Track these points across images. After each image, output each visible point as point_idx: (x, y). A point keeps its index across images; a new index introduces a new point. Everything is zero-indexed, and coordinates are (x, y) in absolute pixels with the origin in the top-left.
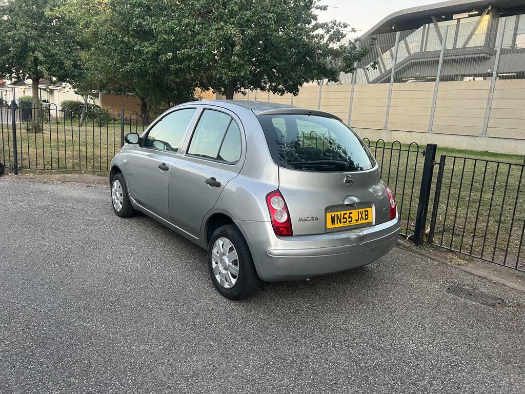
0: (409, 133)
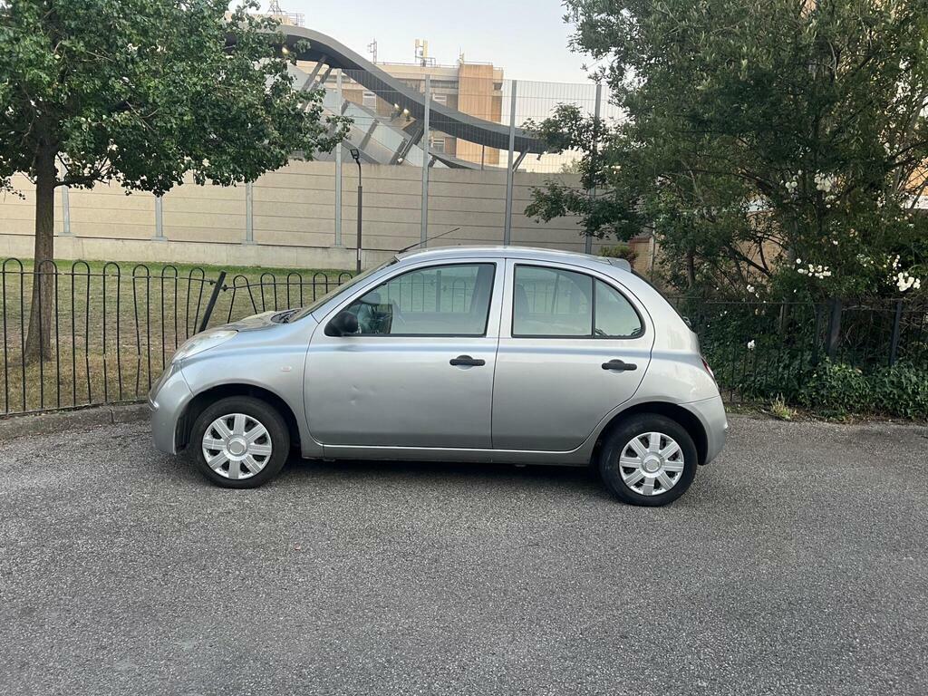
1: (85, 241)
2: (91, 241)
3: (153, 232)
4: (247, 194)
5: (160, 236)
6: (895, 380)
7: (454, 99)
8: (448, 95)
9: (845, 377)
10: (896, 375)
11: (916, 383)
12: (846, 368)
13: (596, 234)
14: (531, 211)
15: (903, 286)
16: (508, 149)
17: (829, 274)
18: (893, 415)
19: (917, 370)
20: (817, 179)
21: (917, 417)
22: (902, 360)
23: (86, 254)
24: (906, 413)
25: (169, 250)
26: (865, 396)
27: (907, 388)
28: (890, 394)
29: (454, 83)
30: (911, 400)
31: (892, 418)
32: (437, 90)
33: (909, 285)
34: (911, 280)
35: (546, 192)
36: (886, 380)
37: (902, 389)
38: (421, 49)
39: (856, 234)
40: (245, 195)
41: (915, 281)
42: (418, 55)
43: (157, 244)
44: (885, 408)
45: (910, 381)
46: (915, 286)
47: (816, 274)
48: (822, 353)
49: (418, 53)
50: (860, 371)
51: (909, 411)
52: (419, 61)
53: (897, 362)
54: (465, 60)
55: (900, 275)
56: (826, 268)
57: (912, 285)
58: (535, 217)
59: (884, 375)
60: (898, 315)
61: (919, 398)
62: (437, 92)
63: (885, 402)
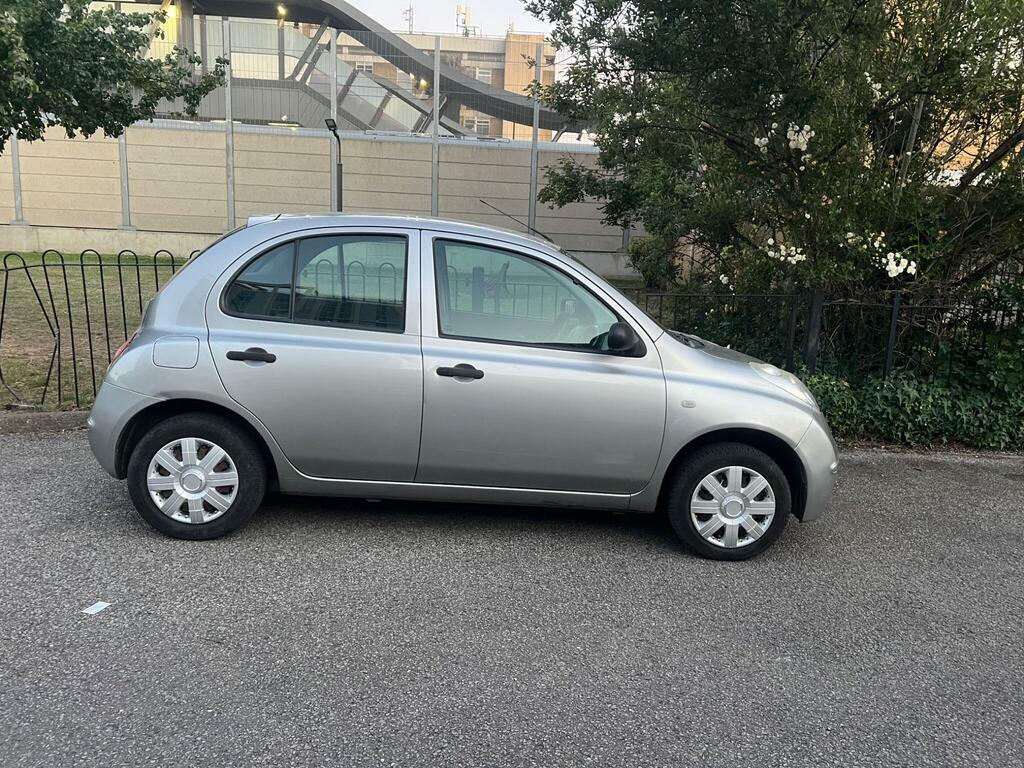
0: (81, 231)
1: (40, 229)
2: (47, 230)
3: (118, 220)
4: (228, 176)
5: (127, 225)
6: (889, 395)
7: (500, 73)
8: (494, 70)
9: (826, 392)
10: (890, 389)
11: (917, 399)
12: (829, 379)
13: (619, 222)
14: (545, 196)
15: (893, 270)
16: (532, 125)
17: (803, 258)
18: (888, 440)
19: (920, 383)
20: (790, 134)
21: (917, 442)
22: (900, 371)
23: (42, 245)
24: (903, 437)
25: (138, 241)
26: (851, 416)
27: (903, 405)
28: (882, 413)
29: (500, 56)
30: (910, 421)
31: (886, 444)
32: (482, 64)
33: (901, 269)
34: (904, 262)
35: (561, 172)
36: (878, 395)
37: (897, 406)
38: (463, 17)
39: (830, 202)
40: (225, 177)
41: (909, 264)
42: (460, 24)
43: (123, 234)
44: (876, 431)
45: (909, 396)
46: (909, 271)
47: (789, 258)
48: (798, 362)
49: (460, 20)
50: (846, 384)
51: (907, 435)
52: (461, 31)
53: (894, 372)
54: (515, 29)
55: (891, 256)
56: (799, 250)
57: (905, 270)
58: (549, 203)
59: (875, 389)
60: (895, 313)
61: (920, 418)
62: (481, 66)
63: (877, 423)
